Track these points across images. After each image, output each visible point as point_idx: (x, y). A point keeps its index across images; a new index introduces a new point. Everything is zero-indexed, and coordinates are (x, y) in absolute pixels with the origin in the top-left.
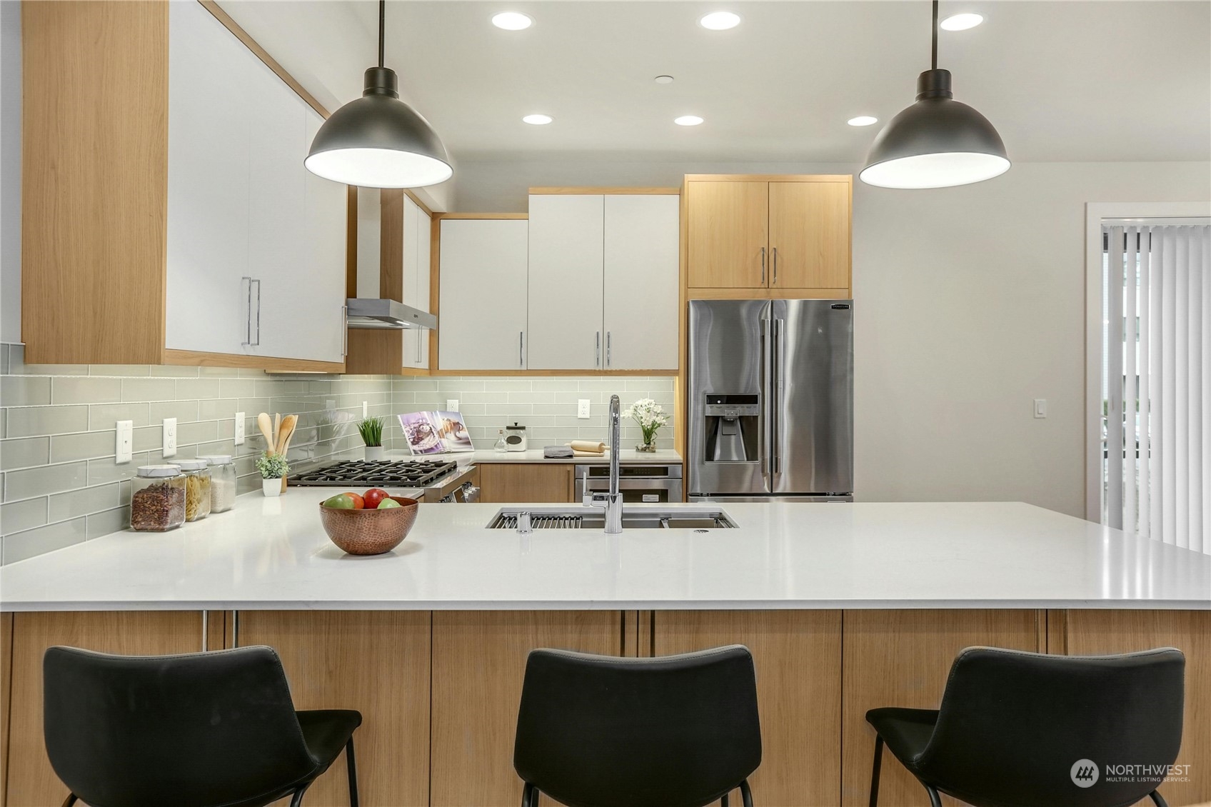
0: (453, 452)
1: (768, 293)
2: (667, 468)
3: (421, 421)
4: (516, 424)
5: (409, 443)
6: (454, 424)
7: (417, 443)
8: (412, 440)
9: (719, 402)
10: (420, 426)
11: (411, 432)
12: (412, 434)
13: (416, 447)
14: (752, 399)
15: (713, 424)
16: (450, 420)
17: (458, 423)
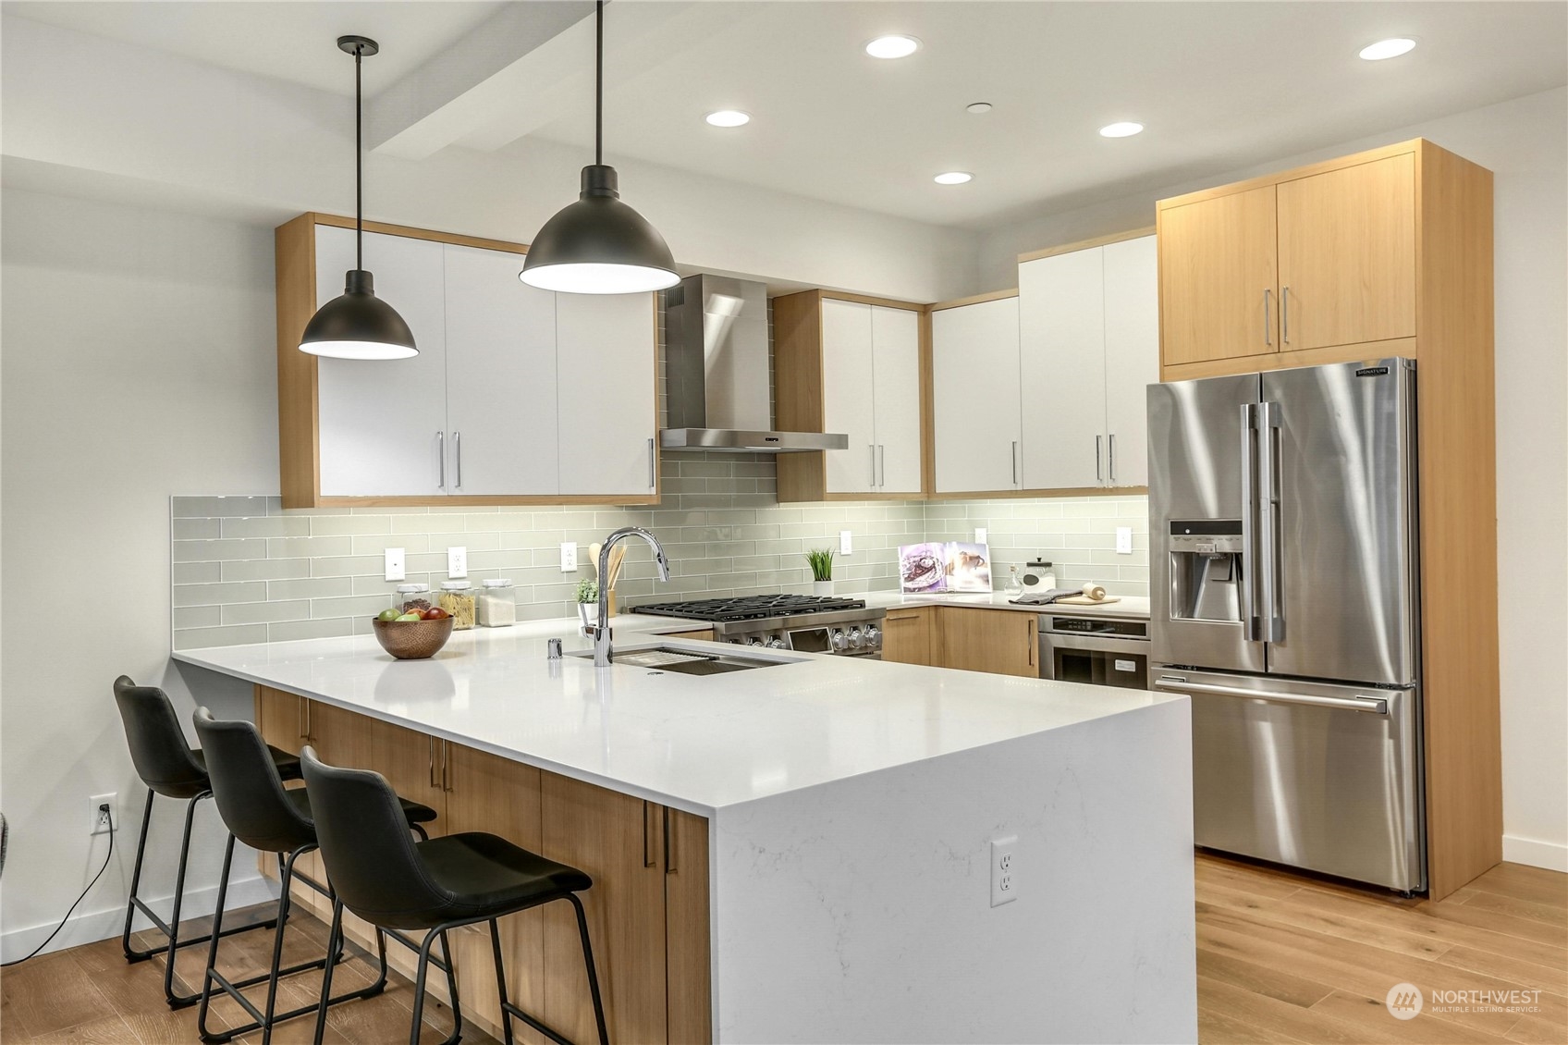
0: (957, 592)
1: (1280, 360)
2: (1145, 624)
3: (924, 554)
4: (1039, 559)
5: (902, 579)
6: (971, 558)
7: (912, 579)
8: (906, 576)
9: (1188, 531)
10: (921, 560)
11: (908, 566)
12: (908, 569)
13: (910, 585)
14: (1233, 528)
15: (1192, 564)
16: (966, 554)
17: (978, 557)
